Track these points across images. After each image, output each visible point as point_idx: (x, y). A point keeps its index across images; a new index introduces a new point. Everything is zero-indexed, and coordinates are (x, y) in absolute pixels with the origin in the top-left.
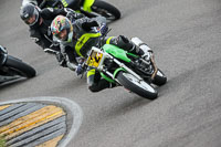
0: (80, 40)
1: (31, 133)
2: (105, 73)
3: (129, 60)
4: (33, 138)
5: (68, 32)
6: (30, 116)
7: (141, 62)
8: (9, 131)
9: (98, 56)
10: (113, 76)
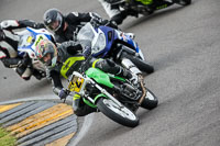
0: (65, 64)
1: (42, 131)
2: (87, 99)
3: (112, 85)
4: (44, 136)
5: (52, 57)
6: (41, 114)
7: (125, 87)
8: (20, 129)
9: (79, 80)
10: (93, 101)
